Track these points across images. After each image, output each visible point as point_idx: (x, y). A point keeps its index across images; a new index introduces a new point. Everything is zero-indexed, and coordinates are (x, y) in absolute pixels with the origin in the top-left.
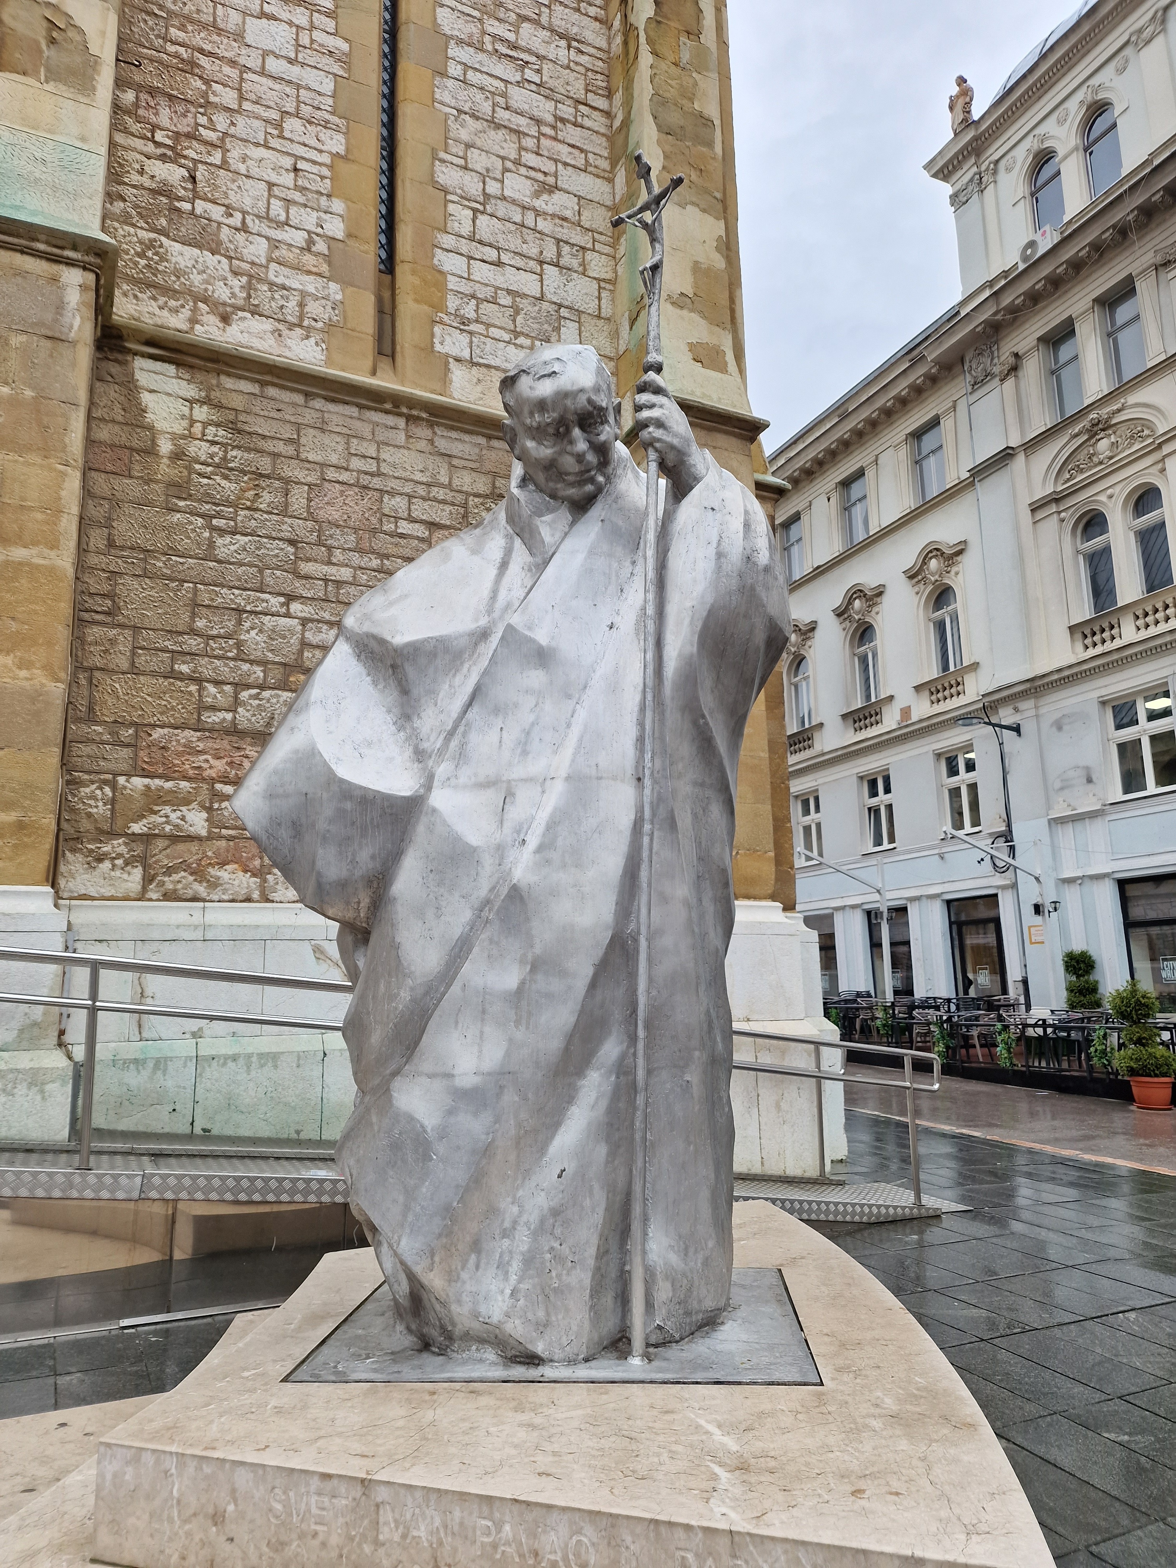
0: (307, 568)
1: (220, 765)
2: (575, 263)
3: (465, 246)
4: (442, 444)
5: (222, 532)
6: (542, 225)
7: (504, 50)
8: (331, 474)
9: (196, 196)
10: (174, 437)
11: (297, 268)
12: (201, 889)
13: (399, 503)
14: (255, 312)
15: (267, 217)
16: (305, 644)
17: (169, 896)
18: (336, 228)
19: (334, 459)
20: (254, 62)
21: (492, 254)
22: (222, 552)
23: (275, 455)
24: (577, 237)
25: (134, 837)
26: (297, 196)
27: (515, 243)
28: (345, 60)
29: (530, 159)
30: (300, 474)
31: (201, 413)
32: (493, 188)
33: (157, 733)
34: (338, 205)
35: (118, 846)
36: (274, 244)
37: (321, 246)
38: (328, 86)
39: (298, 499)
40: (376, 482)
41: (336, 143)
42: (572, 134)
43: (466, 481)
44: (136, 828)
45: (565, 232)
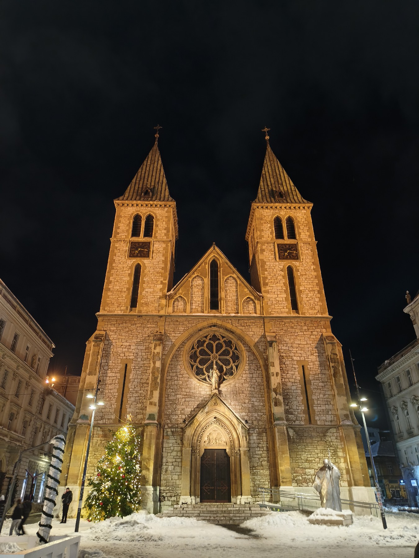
0: (306, 448)
1: (302, 472)
2: (329, 403)
3: (317, 405)
4: (317, 431)
5: (298, 446)
6: (325, 400)
7: (317, 379)
8: (307, 437)
9: (290, 409)
10: (292, 436)
11: (300, 414)
12: (302, 485)
13: (314, 439)
14: (297, 420)
15: (297, 409)
16: (307, 457)
17: (299, 486)
18: (303, 408)
19: (307, 435)
20: (293, 392)
21: (320, 405)
22: (298, 448)
23: (302, 436)
24: (329, 400)
25: (295, 480)
26: (299, 406)
27: (322, 403)
28: (301, 388)
29: (322, 392)
30: (304, 438)
31: (294, 433)
32: (319, 397)
33: (296, 469)
34: (303, 405)
35: (294, 481)
36: (298, 412)
37: (302, 411)
38: (300, 391)
39: (304, 441)
40: (311, 437)
41: (302, 398)
42: (327, 387)
43: (321, 435)
44: (296, 479)
45: (328, 400)
